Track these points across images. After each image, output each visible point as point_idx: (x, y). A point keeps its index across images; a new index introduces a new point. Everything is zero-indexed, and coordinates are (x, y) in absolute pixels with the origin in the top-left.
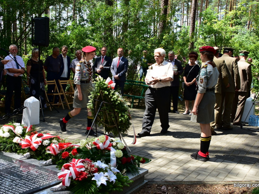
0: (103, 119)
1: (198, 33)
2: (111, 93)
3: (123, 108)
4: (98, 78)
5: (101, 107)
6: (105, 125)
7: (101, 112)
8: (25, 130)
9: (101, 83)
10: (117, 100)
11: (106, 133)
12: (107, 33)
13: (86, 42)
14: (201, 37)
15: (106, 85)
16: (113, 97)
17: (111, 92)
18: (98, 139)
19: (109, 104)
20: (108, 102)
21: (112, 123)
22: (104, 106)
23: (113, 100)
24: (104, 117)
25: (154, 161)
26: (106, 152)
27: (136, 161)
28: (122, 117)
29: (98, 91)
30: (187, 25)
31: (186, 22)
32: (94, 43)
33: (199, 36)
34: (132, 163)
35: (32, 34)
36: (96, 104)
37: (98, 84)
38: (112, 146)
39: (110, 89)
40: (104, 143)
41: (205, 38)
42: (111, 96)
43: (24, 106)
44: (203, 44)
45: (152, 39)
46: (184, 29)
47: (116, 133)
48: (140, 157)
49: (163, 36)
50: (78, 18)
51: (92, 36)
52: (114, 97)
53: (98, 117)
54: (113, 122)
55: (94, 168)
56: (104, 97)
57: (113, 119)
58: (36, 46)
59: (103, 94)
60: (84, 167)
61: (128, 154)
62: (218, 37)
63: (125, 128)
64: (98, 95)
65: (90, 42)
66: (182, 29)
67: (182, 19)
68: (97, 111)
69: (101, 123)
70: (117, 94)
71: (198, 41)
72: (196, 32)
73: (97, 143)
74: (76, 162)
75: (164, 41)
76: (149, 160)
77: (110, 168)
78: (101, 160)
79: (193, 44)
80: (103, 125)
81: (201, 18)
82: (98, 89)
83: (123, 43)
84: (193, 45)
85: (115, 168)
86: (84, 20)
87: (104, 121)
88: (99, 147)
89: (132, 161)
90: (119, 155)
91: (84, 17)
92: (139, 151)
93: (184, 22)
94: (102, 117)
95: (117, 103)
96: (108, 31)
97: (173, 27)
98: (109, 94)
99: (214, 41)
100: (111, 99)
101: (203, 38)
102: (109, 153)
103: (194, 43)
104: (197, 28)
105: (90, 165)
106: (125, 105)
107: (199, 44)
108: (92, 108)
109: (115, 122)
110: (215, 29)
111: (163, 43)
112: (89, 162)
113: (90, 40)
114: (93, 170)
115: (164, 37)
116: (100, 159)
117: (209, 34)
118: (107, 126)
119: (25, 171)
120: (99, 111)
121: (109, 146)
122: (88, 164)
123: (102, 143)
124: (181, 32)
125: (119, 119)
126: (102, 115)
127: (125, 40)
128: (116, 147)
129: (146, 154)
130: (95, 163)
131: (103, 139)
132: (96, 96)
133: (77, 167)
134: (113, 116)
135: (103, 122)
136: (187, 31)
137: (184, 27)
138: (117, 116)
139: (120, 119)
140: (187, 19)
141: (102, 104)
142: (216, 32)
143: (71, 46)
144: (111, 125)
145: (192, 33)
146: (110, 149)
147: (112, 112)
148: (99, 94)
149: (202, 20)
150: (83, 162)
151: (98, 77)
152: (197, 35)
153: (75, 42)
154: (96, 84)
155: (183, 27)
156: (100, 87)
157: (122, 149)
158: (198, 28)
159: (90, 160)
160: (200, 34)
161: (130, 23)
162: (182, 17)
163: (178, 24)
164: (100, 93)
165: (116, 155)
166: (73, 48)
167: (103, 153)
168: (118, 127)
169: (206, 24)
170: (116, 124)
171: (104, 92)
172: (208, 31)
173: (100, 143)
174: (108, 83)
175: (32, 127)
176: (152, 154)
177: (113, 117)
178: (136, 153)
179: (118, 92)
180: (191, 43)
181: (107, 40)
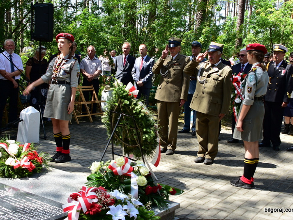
0: (122, 136)
1: (247, 26)
2: (133, 103)
3: (148, 122)
4: (117, 83)
5: (120, 121)
6: (125, 145)
7: (120, 128)
8: (21, 149)
9: (120, 90)
10: (140, 112)
11: (125, 155)
12: (128, 24)
14: (252, 31)
15: (127, 92)
16: (135, 109)
17: (133, 101)
18: (115, 162)
19: (130, 118)
20: (129, 115)
21: (134, 143)
22: (124, 120)
23: (135, 113)
24: (123, 134)
25: (188, 193)
26: (126, 179)
27: (165, 191)
28: (147, 134)
29: (115, 101)
30: (234, 16)
31: (232, 11)
32: (111, 37)
33: (250, 31)
34: (158, 194)
35: (32, 25)
36: (113, 117)
37: (116, 91)
38: (133, 171)
39: (131, 98)
40: (123, 167)
41: (257, 33)
42: (133, 106)
43: (20, 119)
44: (254, 41)
45: (187, 33)
46: (230, 20)
47: (138, 155)
48: (169, 187)
49: (202, 30)
50: (91, 5)
51: (109, 29)
52: (137, 108)
53: (115, 134)
54: (135, 141)
55: (109, 199)
56: (123, 107)
57: (135, 137)
58: (36, 41)
59: (122, 103)
60: (97, 197)
61: (153, 182)
62: (275, 31)
63: (150, 149)
64: (116, 106)
65: (105, 36)
66: (226, 21)
67: (227, 8)
68: (114, 126)
69: (119, 141)
70: (140, 104)
71: (248, 37)
72: (246, 26)
73: (114, 167)
74: (86, 191)
75: (203, 36)
76: (181, 190)
77: (130, 200)
78: (119, 188)
79: (241, 40)
80: (122, 144)
81: (252, 6)
82: (115, 97)
83: (149, 38)
84: (242, 43)
85: (137, 200)
86: (98, 9)
87: (123, 140)
88: (116, 172)
89: (159, 192)
90: (142, 182)
91: (98, 5)
92: (168, 180)
93: (230, 11)
94: (121, 134)
95: (141, 116)
96: (130, 22)
97: (215, 18)
98: (130, 104)
99: (270, 37)
100: (133, 111)
101: (254, 33)
102: (129, 179)
103: (243, 39)
104: (246, 19)
105: (105, 196)
106: (151, 119)
107: (250, 41)
108: (107, 122)
109: (137, 140)
110: (271, 21)
111: (201, 39)
112: (103, 191)
113: (105, 33)
114: (108, 201)
115: (204, 31)
116: (117, 188)
117: (263, 27)
118: (126, 145)
119: (20, 201)
120: (117, 126)
121: (130, 171)
122: (101, 193)
123: (121, 167)
124: (225, 24)
125: (142, 137)
126: (120, 131)
127: (151, 35)
128: (138, 173)
129: (178, 183)
130: (112, 192)
131: (121, 161)
132: (113, 107)
133: (88, 197)
134: (134, 133)
135: (121, 141)
136: (233, 23)
137: (230, 19)
138: (140, 133)
139: (144, 136)
140: (233, 7)
141: (121, 117)
142: (272, 26)
143: (81, 42)
144: (131, 145)
145: (240, 26)
146: (131, 175)
147: (134, 128)
148: (117, 104)
149: (253, 9)
150: (95, 191)
151: (117, 81)
152: (247, 30)
153: (86, 35)
154: (113, 90)
155: (228, 19)
156: (119, 96)
157: (146, 175)
158: (248, 20)
159: (105, 189)
160: (250, 27)
161: (158, 12)
162: (227, 5)
163: (221, 15)
164: (118, 102)
165: (138, 182)
166: (84, 43)
167: (121, 181)
168: (141, 148)
169: (258, 14)
170: (138, 144)
171: (124, 102)
172: (261, 23)
173: (117, 167)
174: (129, 90)
175: (31, 146)
176: (185, 183)
177: (135, 135)
178: (163, 181)
179: (142, 102)
180: (239, 40)
181: (129, 34)
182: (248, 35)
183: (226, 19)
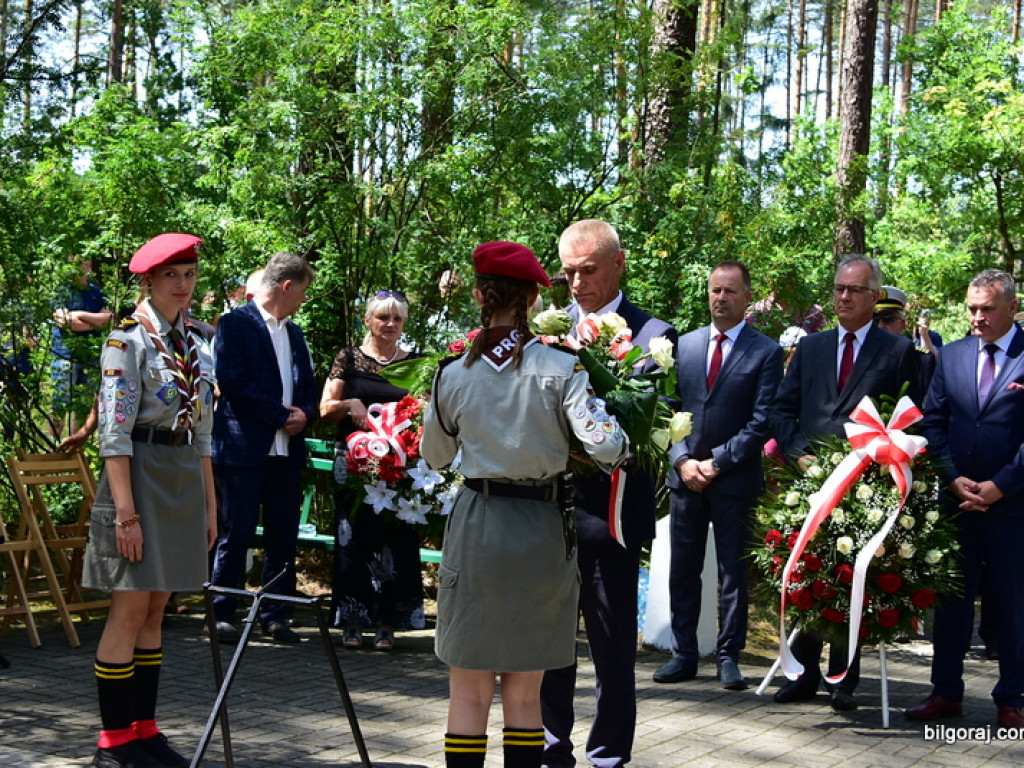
13: (185, 221)
14: (914, 185)
30: (829, 114)
31: (818, 92)
32: (233, 227)
33: (905, 182)
44: (925, 230)
45: (605, 198)
46: (809, 135)
49: (669, 186)
50: (144, 69)
65: (208, 219)
66: (792, 138)
67: (794, 78)
71: (896, 212)
75: (674, 215)
79: (860, 230)
81: (911, 70)
83: (419, 226)
84: (867, 240)
86: (177, 84)
91: (178, 65)
93: (807, 94)
96: (326, 152)
97: (739, 125)
99: (994, 210)
101: (923, 193)
103: (873, 223)
104: (887, 131)
107: (907, 231)
110: (998, 137)
111: (666, 227)
113: (209, 208)
115: (675, 190)
117: (959, 168)
127: (430, 211)
137: (810, 128)
140: (823, 77)
142: (1002, 160)
143: (91, 246)
145: (850, 166)
149: (916, 84)
152: (891, 178)
153: (115, 217)
155: (801, 127)
158: (896, 132)
160: (904, 166)
161: (460, 103)
162: (795, 65)
163: (768, 108)
169: (937, 106)
172: (951, 151)
180: (850, 228)
181: (320, 208)
182: (895, 205)
183: (793, 127)
